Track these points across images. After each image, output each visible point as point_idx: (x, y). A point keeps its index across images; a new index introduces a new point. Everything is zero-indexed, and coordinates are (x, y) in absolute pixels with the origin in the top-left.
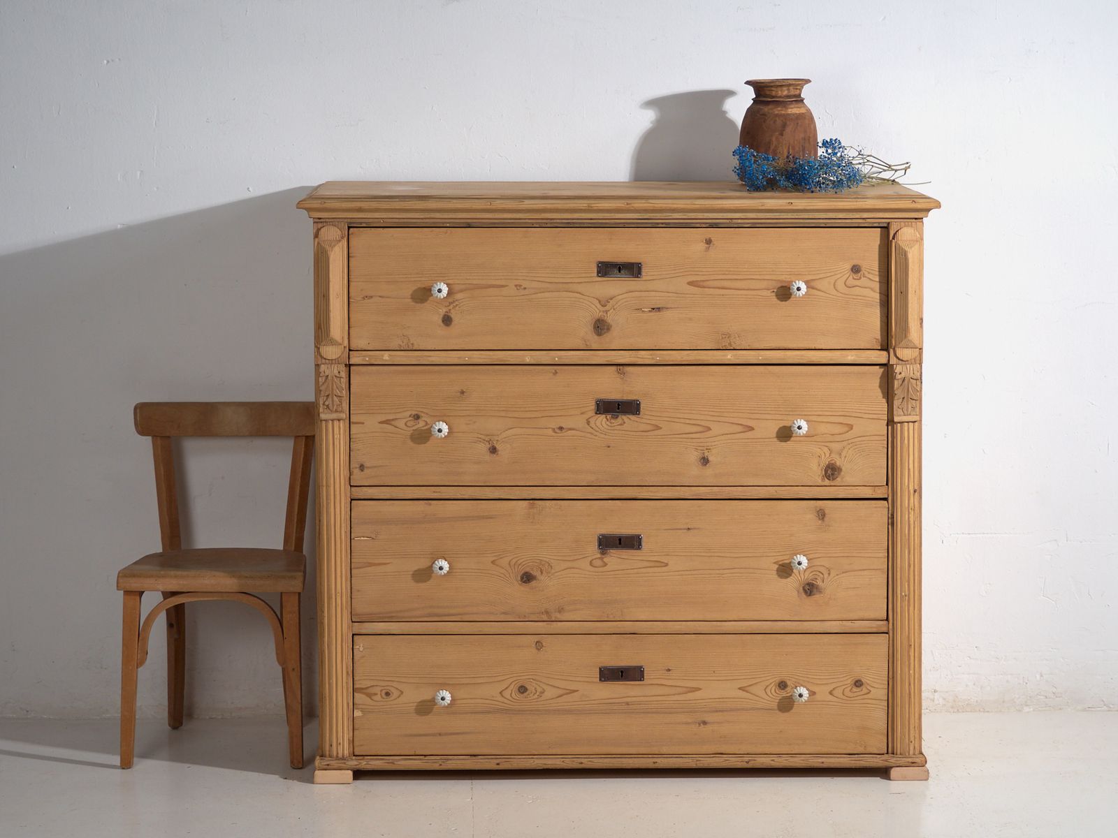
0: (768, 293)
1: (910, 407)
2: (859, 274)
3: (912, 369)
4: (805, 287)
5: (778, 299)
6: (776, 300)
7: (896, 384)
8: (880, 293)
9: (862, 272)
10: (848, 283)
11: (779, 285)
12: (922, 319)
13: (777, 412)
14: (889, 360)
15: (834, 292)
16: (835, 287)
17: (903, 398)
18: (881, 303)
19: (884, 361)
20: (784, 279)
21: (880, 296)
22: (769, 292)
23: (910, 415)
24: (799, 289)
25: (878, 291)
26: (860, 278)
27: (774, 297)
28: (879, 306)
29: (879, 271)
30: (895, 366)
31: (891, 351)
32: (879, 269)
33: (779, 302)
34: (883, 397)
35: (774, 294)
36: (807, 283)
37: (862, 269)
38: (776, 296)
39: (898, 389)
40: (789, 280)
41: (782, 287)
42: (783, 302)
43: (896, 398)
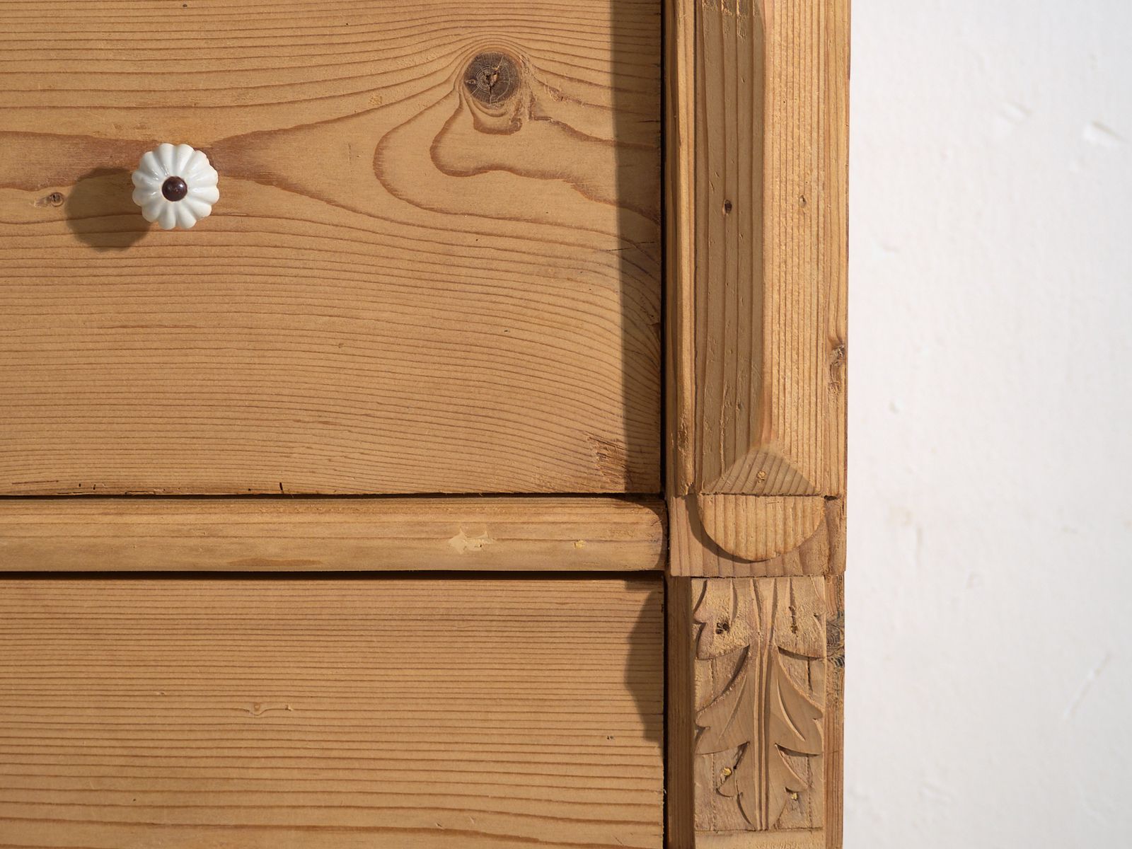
0: (28, 206)
1: (776, 789)
2: (510, 106)
3: (784, 602)
4: (213, 175)
5: (81, 234)
6: (69, 239)
7: (704, 679)
8: (622, 204)
9: (522, 95)
10: (445, 152)
11: (89, 162)
12: (838, 347)
13: (94, 814)
14: (666, 556)
15: (380, 200)
16: (379, 174)
17: (743, 747)
18: (623, 258)
19: (642, 557)
20: (112, 133)
21: (622, 223)
22: (35, 197)
23: (778, 826)
24: (174, 189)
25: (612, 194)
26: (515, 126)
27: (61, 226)
28: (614, 274)
29: (617, 89)
30: (697, 586)
31: (679, 509)
32: (616, 74)
33: (86, 252)
34: (648, 736)
35: (58, 211)
36: (214, 154)
37: (524, 76)
38: (72, 219)
39: (711, 704)
40: (138, 136)
41: (99, 172)
42: (112, 253)
43: (703, 746)
